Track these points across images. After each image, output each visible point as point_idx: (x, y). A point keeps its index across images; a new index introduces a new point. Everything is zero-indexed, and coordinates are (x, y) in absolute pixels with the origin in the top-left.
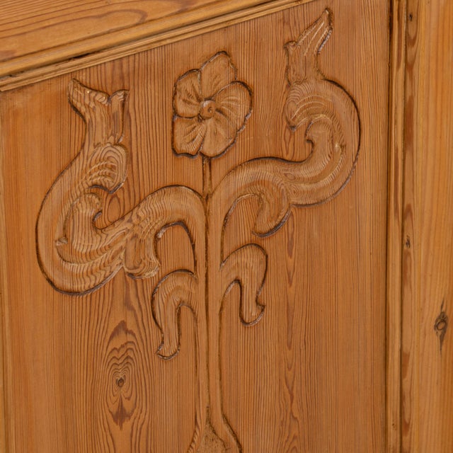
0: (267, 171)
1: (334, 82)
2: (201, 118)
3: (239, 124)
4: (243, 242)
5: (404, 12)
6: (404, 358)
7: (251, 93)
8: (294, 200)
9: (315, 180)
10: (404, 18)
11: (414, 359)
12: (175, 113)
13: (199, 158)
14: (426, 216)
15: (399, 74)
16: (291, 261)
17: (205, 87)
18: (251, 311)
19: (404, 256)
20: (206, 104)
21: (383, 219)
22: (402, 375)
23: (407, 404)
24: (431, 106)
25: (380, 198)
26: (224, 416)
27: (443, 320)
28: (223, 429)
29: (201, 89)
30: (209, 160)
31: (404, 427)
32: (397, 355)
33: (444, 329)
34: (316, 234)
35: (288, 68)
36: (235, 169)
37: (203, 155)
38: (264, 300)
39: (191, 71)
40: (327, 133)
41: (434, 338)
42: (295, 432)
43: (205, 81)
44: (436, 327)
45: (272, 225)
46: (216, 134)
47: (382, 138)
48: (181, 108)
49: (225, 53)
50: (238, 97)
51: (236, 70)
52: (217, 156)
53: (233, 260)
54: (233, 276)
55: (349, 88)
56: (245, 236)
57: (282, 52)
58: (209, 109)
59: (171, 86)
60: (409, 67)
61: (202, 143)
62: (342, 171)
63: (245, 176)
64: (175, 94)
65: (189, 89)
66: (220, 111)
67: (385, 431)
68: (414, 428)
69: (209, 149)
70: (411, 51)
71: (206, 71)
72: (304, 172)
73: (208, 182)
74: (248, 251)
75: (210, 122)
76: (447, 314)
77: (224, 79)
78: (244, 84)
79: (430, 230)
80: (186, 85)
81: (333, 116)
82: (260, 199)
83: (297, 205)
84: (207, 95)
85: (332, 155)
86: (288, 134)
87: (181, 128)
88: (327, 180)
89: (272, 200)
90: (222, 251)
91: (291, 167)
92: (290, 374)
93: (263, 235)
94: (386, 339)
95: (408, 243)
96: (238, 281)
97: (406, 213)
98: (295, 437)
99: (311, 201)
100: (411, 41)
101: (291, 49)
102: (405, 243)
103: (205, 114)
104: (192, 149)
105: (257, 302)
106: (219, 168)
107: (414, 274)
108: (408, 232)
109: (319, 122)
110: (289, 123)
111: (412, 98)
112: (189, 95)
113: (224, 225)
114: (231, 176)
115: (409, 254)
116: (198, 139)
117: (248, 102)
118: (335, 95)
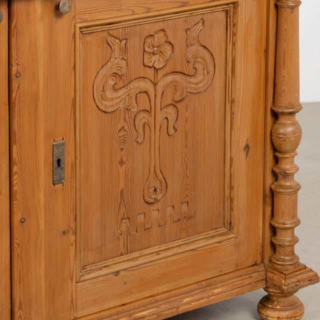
0: (178, 77)
1: (204, 47)
2: (154, 54)
3: (168, 58)
4: (169, 103)
5: (232, 23)
6: (231, 160)
7: (173, 47)
8: (189, 90)
9: (197, 84)
10: (232, 25)
11: (235, 160)
12: (144, 50)
13: (153, 69)
14: (241, 104)
15: (230, 47)
16: (187, 114)
17: (155, 43)
18: (172, 131)
19: (232, 118)
20: (156, 49)
21: (223, 103)
22: (231, 167)
23: (232, 179)
24: (243, 61)
25: (223, 95)
26: (161, 171)
27: (247, 147)
28: (160, 176)
29: (154, 43)
30: (156, 70)
31: (231, 188)
32: (229, 158)
33: (248, 151)
34: (197, 105)
35: (187, 39)
36: (166, 75)
37: (154, 68)
38: (176, 128)
39: (151, 35)
40: (202, 67)
41: (243, 154)
42: (188, 182)
43: (156, 40)
44: (245, 149)
45: (180, 99)
46: (159, 60)
47: (223, 71)
48: (147, 49)
49: (163, 30)
50: (168, 48)
51: (167, 37)
52: (160, 69)
53: (165, 110)
54: (165, 116)
55: (211, 50)
56: (170, 101)
57: (185, 33)
58: (157, 51)
59: (143, 40)
60: (234, 44)
61: (154, 63)
62: (207, 82)
63: (170, 78)
64: (144, 43)
65: (150, 42)
66: (161, 52)
67: (224, 190)
68: (235, 189)
69: (157, 66)
70: (234, 38)
71: (156, 36)
72: (192, 80)
73: (156, 78)
74: (171, 107)
75: (157, 56)
76: (249, 144)
77: (163, 40)
78: (170, 43)
79: (242, 109)
80: (149, 40)
81: (204, 60)
82: (176, 88)
83: (190, 93)
84: (156, 46)
85: (204, 74)
86: (186, 64)
87: (146, 57)
88: (202, 85)
89: (180, 89)
90: (161, 106)
91: (188, 77)
92: (186, 159)
93: (176, 102)
94: (225, 152)
95: (233, 114)
96: (166, 118)
97: (233, 101)
98: (188, 185)
99: (195, 92)
100: (234, 34)
101: (188, 32)
102: (232, 113)
103: (156, 52)
104: (151, 65)
105: (174, 128)
106: (161, 73)
107: (235, 126)
108: (233, 109)
109: (199, 62)
110: (187, 60)
111: (235, 56)
112: (150, 45)
113: (162, 96)
114: (165, 77)
115: (233, 118)
116: (153, 61)
117: (171, 50)
118: (205, 52)
